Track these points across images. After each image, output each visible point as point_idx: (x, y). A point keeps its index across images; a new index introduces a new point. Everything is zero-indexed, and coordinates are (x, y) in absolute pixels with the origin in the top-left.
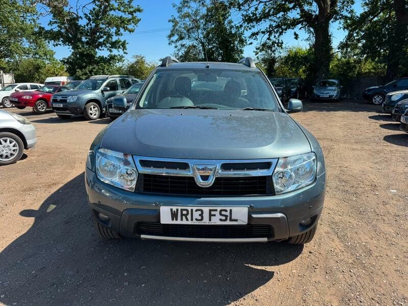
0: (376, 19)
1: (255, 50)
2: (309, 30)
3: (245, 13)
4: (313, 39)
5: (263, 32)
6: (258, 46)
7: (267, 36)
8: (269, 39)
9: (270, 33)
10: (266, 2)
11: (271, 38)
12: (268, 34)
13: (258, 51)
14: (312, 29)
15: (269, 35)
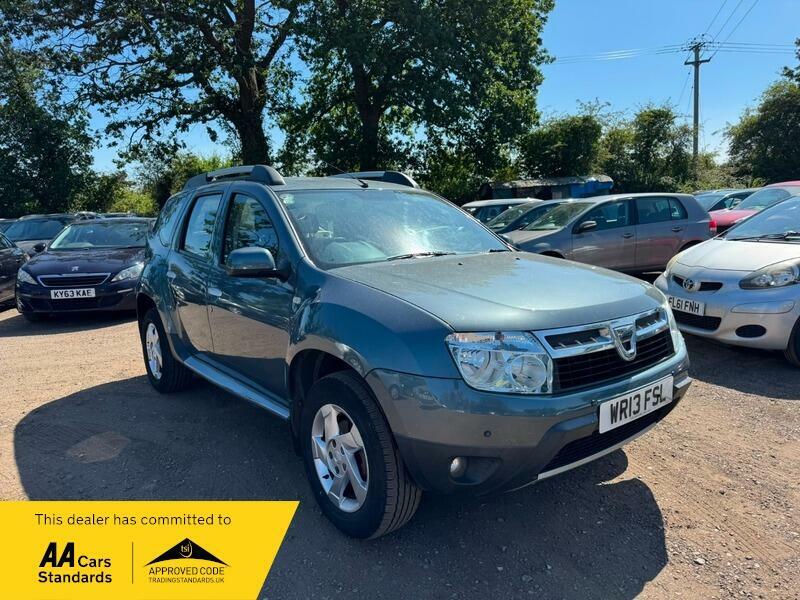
0: (326, 115)
1: (118, 158)
2: (227, 125)
3: (87, 81)
4: (238, 142)
5: (135, 124)
6: (124, 150)
7: (143, 131)
8: (147, 137)
9: (150, 126)
10: (125, 64)
11: (151, 135)
12: (145, 127)
13: (124, 160)
14: (232, 125)
15: (147, 130)
